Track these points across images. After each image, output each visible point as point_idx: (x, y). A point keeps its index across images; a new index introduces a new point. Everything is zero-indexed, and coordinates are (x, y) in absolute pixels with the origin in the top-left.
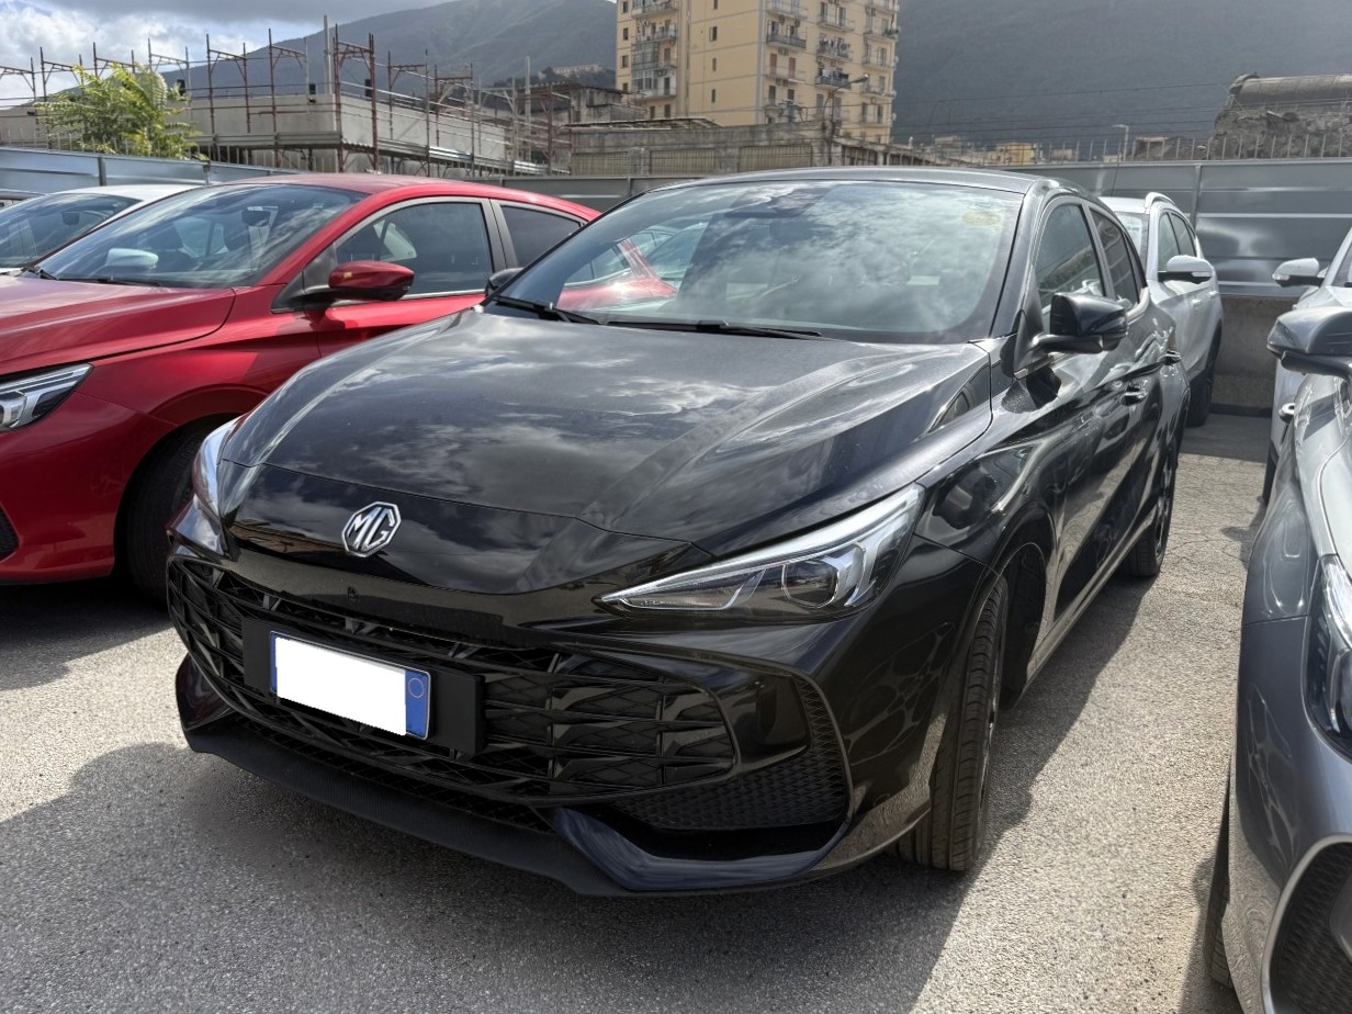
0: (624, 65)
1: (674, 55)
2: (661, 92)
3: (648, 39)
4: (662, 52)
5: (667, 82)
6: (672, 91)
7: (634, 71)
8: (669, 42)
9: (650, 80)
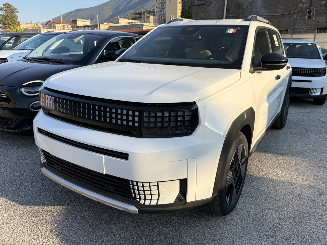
0: (156, 8)
1: (165, 6)
2: (163, 13)
3: (160, 2)
4: (163, 5)
5: (164, 11)
6: (165, 13)
7: (158, 9)
8: (164, 3)
9: (160, 11)
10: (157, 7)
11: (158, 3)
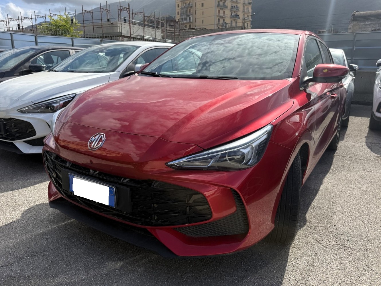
0: (178, 14)
1: (192, 11)
2: (188, 21)
3: (185, 7)
4: (188, 10)
7: (181, 16)
8: (190, 7)
9: (185, 18)
10: (180, 13)
11: (180, 7)
